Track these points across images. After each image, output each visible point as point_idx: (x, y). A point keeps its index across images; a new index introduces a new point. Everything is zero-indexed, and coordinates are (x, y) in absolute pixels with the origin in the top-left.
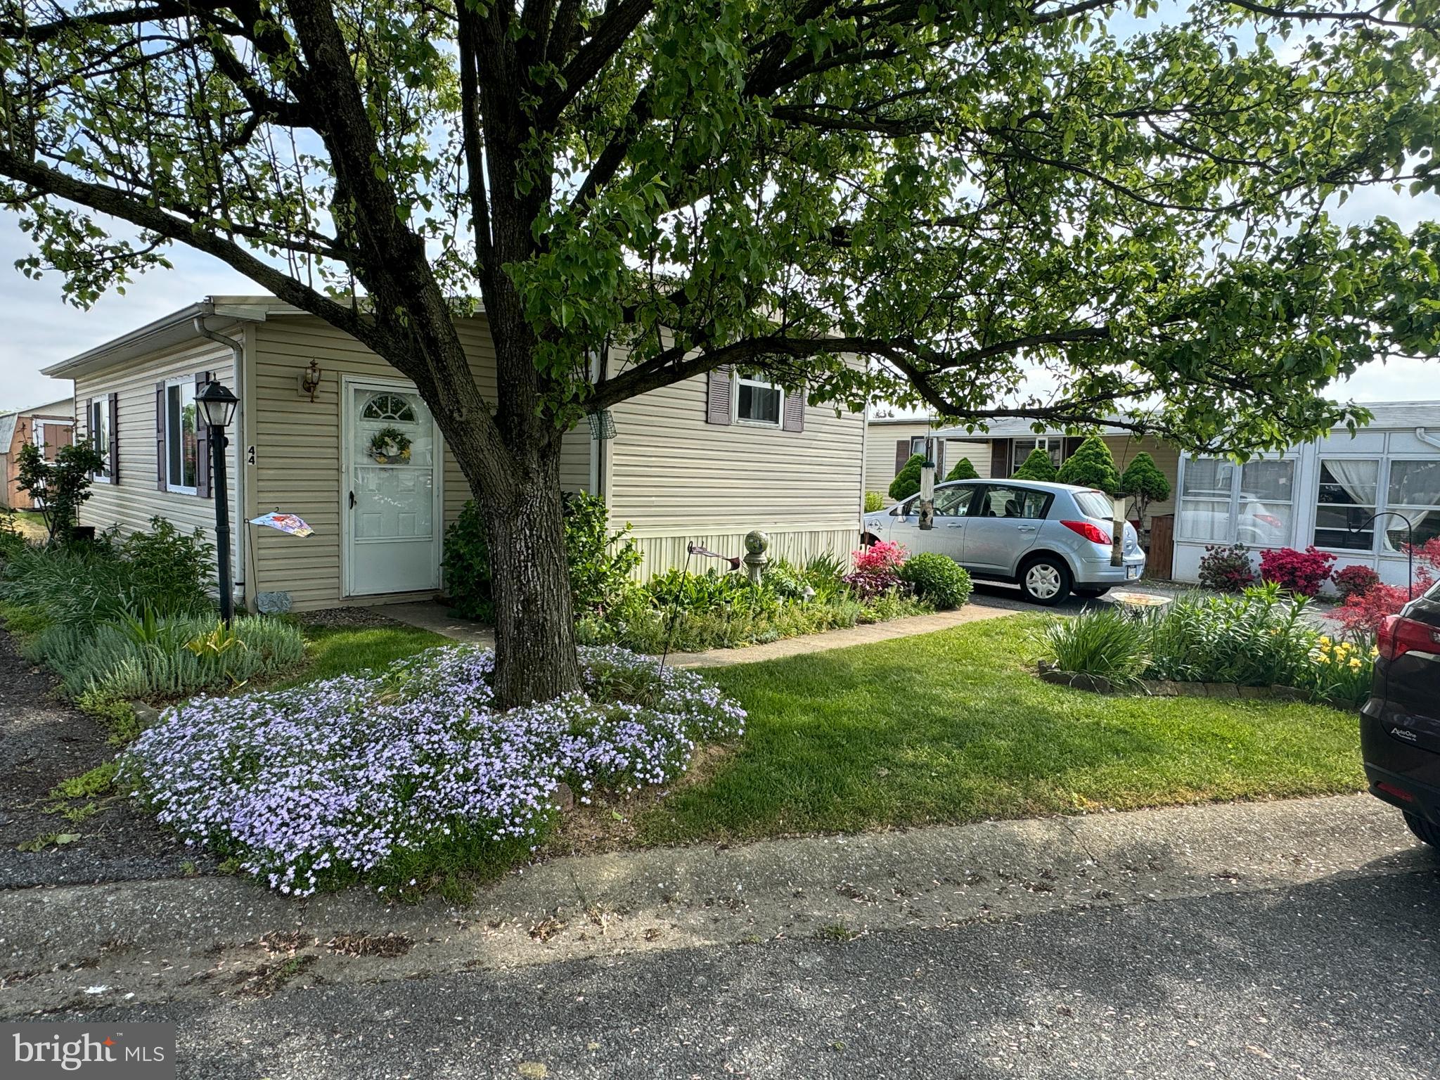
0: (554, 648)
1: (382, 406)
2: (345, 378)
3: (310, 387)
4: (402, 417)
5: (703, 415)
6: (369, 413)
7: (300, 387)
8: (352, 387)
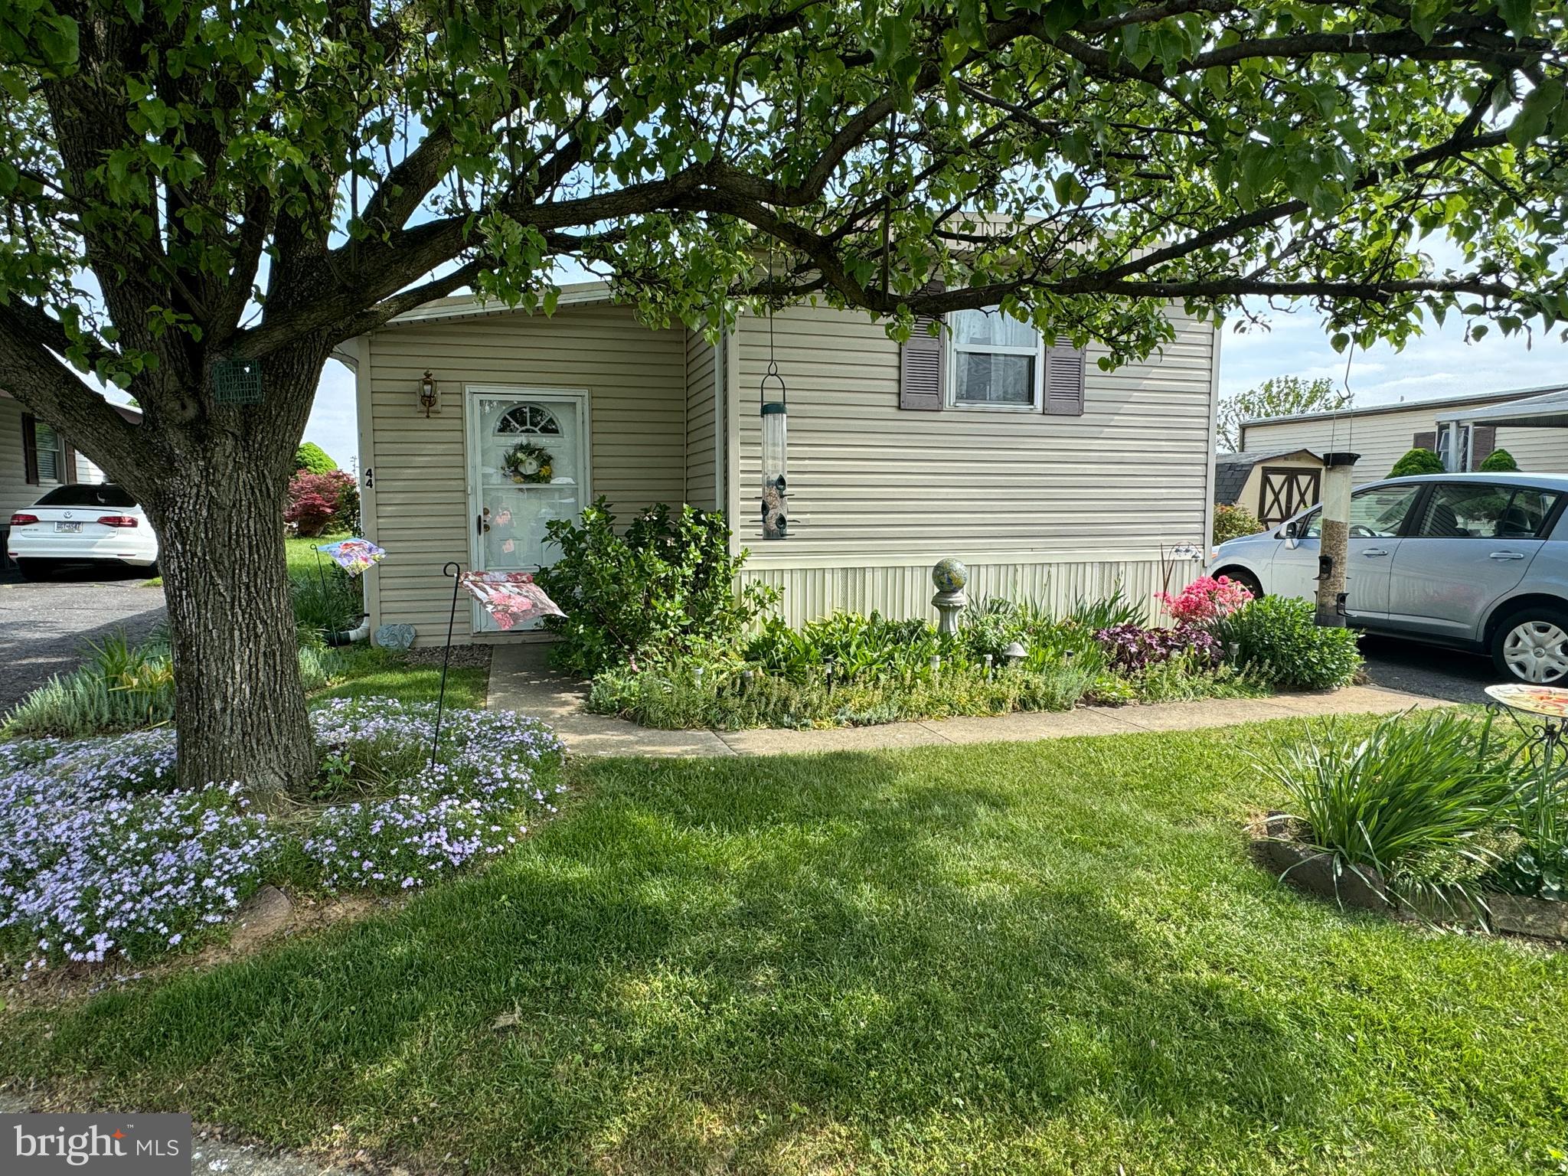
0: (212, 716)
1: (517, 417)
2: (468, 389)
3: (428, 401)
4: (544, 430)
5: (895, 398)
6: (505, 427)
7: (418, 402)
8: (477, 398)
